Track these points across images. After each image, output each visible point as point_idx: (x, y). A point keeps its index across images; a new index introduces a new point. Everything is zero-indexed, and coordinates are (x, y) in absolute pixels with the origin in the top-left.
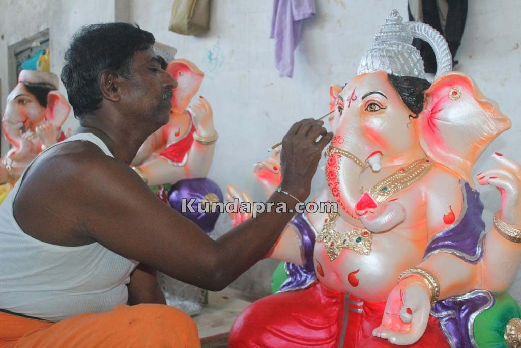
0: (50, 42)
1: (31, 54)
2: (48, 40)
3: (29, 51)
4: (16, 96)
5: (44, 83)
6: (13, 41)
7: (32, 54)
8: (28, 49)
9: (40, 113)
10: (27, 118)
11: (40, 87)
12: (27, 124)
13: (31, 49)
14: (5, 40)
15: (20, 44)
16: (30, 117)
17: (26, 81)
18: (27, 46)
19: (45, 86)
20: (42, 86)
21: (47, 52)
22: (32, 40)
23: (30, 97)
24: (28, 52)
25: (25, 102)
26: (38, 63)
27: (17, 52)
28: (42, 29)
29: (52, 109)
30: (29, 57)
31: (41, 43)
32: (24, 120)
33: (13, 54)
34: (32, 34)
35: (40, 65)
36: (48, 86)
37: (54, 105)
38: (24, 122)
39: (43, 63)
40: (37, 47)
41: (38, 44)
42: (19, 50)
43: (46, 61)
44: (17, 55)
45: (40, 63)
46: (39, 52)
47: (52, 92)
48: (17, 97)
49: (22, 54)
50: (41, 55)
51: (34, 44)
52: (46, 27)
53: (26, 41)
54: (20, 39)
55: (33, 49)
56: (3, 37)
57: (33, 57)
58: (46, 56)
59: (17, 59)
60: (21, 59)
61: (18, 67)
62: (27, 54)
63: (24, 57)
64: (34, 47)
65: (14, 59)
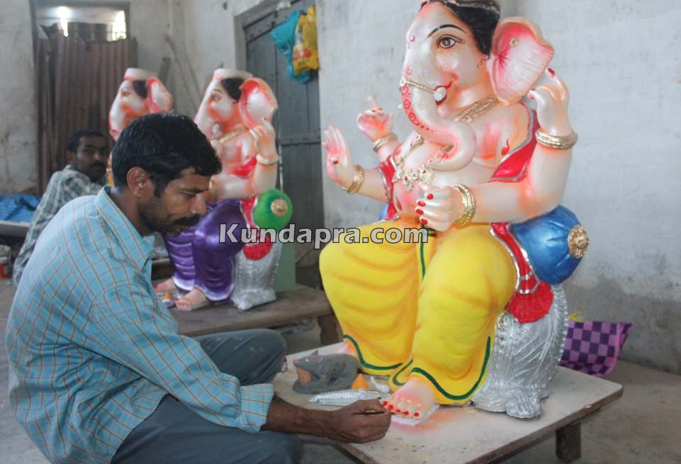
1: (276, 20)
3: (272, 16)
6: (243, 7)
7: (278, 21)
8: (270, 14)
13: (276, 14)
14: (230, 9)
18: (268, 11)
21: (310, 11)
24: (271, 18)
26: (297, 29)
27: (246, 24)
30: (274, 25)
33: (240, 26)
35: (300, 31)
40: (287, 8)
41: (288, 5)
42: (250, 20)
43: (309, 23)
44: (246, 28)
45: (301, 27)
46: (295, 14)
49: (257, 25)
50: (299, 18)
55: (279, 13)
56: (225, 6)
57: (281, 24)
58: (310, 18)
59: (246, 33)
60: (255, 31)
61: (248, 44)
62: (268, 22)
63: (262, 27)
64: (281, 10)
65: (242, 34)
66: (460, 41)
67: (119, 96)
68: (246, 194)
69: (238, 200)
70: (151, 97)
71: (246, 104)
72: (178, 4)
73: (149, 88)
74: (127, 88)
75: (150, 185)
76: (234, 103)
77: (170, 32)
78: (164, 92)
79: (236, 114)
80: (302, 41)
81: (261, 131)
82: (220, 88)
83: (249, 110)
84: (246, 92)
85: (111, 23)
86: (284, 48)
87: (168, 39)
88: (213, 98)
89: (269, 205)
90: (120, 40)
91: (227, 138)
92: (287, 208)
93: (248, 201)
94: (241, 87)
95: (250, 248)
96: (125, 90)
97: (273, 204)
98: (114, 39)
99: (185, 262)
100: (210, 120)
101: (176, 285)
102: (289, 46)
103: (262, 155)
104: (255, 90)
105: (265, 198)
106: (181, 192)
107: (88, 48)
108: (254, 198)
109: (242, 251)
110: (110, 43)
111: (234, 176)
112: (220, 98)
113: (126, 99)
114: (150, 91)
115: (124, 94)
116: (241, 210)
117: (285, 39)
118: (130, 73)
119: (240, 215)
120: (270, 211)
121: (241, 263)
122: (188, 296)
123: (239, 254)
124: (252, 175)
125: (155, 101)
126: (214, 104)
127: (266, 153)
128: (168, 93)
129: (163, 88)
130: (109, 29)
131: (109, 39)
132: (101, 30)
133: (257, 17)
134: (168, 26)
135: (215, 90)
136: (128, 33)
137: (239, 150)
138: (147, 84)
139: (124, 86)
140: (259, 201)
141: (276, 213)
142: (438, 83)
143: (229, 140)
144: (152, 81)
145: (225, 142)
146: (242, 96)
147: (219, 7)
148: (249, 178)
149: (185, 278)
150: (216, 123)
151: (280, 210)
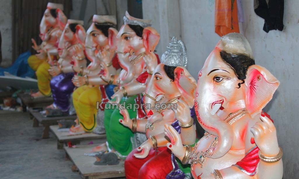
4: (91, 31)
5: (106, 23)
9: (105, 41)
10: (98, 44)
17: (96, 22)
19: (107, 25)
29: (111, 38)
32: (96, 46)
36: (109, 24)
47: (110, 29)
67: (44, 17)
70: (58, 17)
73: (57, 13)
76: (73, 34)
79: (75, 38)
91: (71, 48)
96: (46, 14)
100: (64, 41)
103: (78, 57)
104: (80, 30)
111: (70, 64)
112: (69, 32)
113: (47, 18)
115: (46, 16)
118: (50, 5)
125: (60, 20)
126: (66, 34)
129: (63, 14)
135: (67, 28)
139: (47, 11)
144: (58, 10)
150: (67, 41)
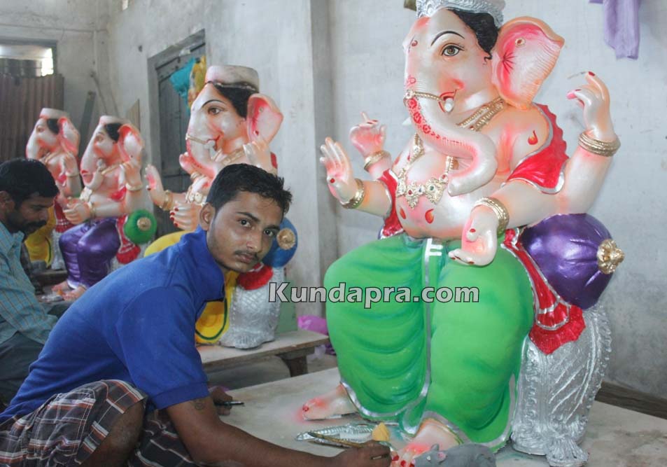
0: (207, 47)
1: (179, 65)
2: (204, 44)
3: (176, 61)
4: (206, 101)
5: (243, 83)
6: (154, 52)
7: (180, 65)
8: (175, 59)
9: (237, 126)
10: (221, 133)
11: (238, 89)
12: (220, 143)
13: (179, 59)
14: (144, 52)
15: (164, 54)
16: (224, 131)
17: (217, 81)
18: (174, 55)
20: (240, 87)
21: (202, 60)
22: (180, 47)
23: (224, 103)
24: (176, 62)
25: (217, 111)
26: (191, 74)
27: (159, 65)
28: (194, 31)
29: (254, 120)
30: (177, 68)
31: (192, 51)
32: (216, 137)
33: (154, 67)
34: (180, 39)
35: (193, 77)
36: (248, 87)
37: (257, 114)
38: (216, 140)
39: (198, 73)
40: (187, 55)
41: (189, 52)
42: (161, 62)
43: (201, 70)
44: (158, 69)
45: (194, 73)
46: (192, 60)
47: (254, 96)
48: (206, 103)
49: (166, 67)
50: (194, 65)
51: (183, 52)
52: (200, 29)
53: (172, 50)
54: (165, 48)
55: (181, 59)
56: (140, 48)
57: (182, 68)
58: (201, 65)
59: (159, 74)
60: (164, 73)
61: (160, 83)
62: (173, 65)
63: (168, 69)
64: (183, 56)
65: (155, 73)
66: (224, 110)
67: (35, 132)
68: (119, 214)
69: (113, 217)
70: (62, 133)
71: (123, 144)
72: (103, 43)
73: (61, 125)
74: (42, 125)
75: (12, 202)
76: (114, 143)
77: (95, 68)
78: (73, 129)
79: (116, 151)
80: (194, 86)
81: (129, 165)
82: (103, 131)
83: (126, 149)
84: (123, 135)
85: (40, 60)
86: (182, 90)
87: (93, 75)
88: (97, 139)
89: (136, 221)
90: (48, 76)
91: (108, 169)
92: (150, 224)
93: (122, 218)
94: (119, 131)
95: (121, 255)
96: (39, 127)
97: (139, 221)
98: (44, 75)
99: (75, 268)
100: (95, 156)
101: (69, 286)
102: (185, 89)
103: (130, 184)
104: (129, 134)
105: (133, 217)
106: (32, 207)
107: (17, 82)
108: (125, 217)
109: (115, 257)
110: (38, 78)
111: (110, 200)
112: (102, 139)
114: (62, 129)
116: (116, 226)
117: (182, 84)
119: (115, 230)
120: (137, 226)
121: (114, 266)
122: (73, 292)
123: (113, 259)
124: (124, 199)
125: (65, 136)
126: (98, 144)
127: (132, 182)
128: (75, 130)
129: (72, 126)
130: (38, 65)
131: (38, 74)
132: (31, 66)
133: (166, 60)
134: (94, 63)
135: (99, 133)
136: (55, 68)
137: (117, 179)
138: (58, 122)
140: (129, 218)
141: (142, 228)
142: (210, 137)
143: (109, 172)
144: (63, 120)
145: (106, 173)
146: (120, 138)
147: (135, 49)
148: (121, 201)
149: (75, 280)
150: (99, 158)
151: (144, 226)
